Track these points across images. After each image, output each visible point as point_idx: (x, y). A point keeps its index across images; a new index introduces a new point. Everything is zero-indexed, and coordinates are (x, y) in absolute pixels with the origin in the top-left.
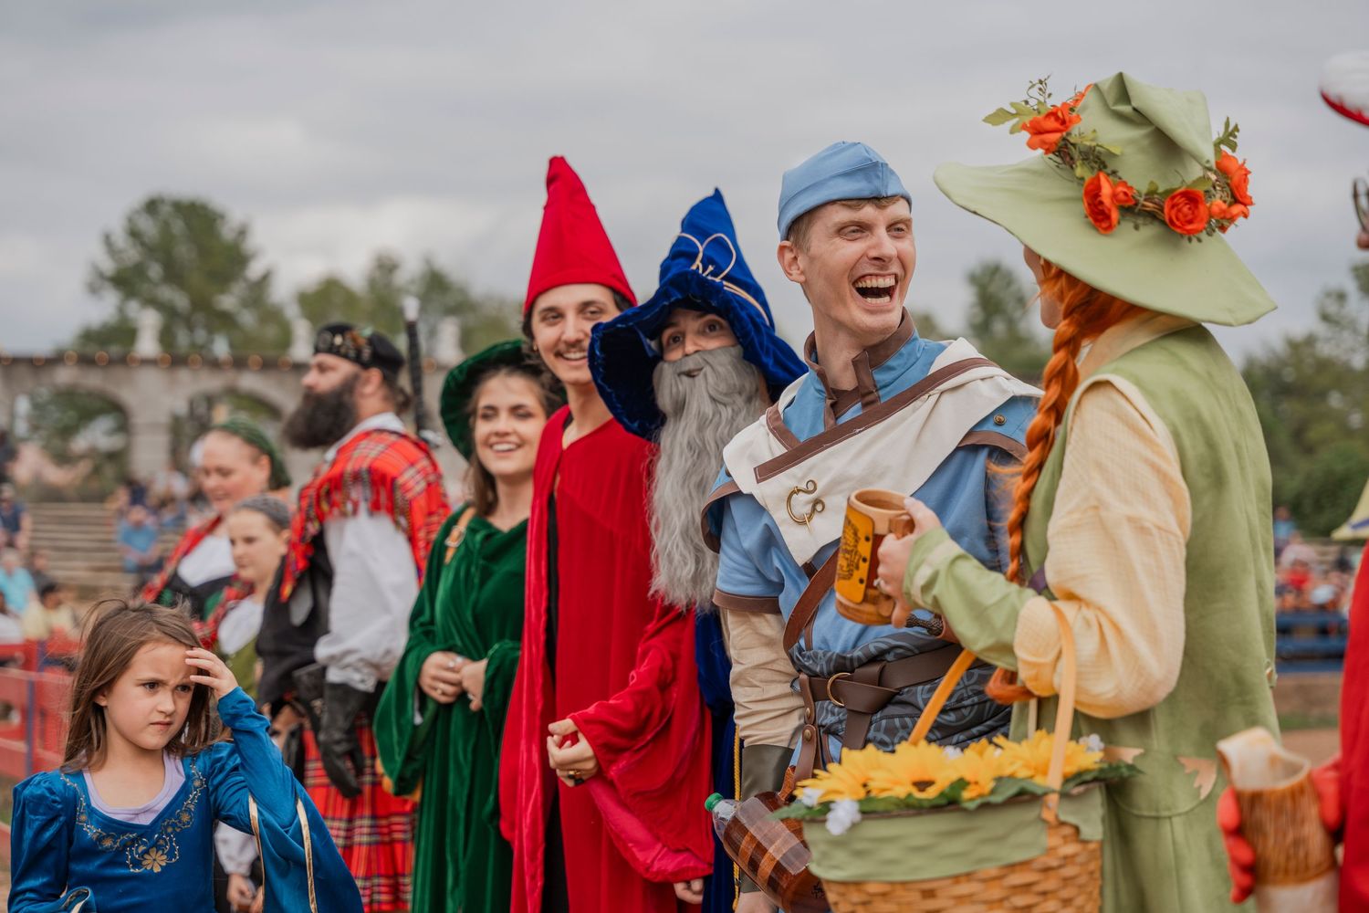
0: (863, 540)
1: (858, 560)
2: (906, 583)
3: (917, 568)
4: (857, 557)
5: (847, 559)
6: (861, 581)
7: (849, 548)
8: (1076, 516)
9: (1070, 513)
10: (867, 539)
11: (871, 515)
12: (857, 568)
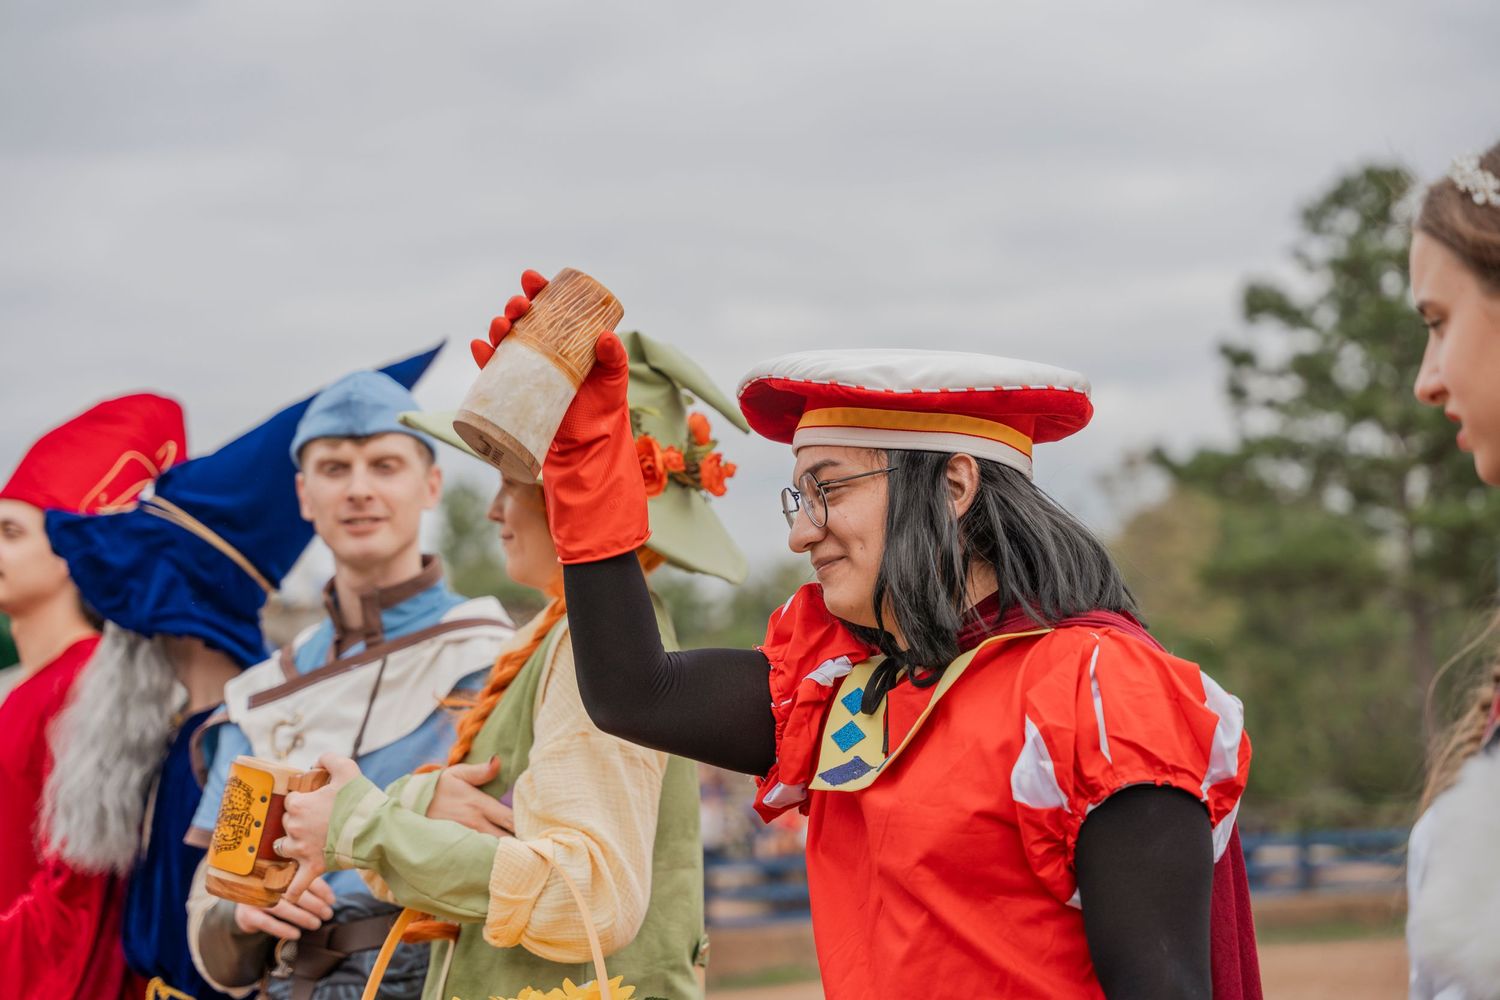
0: (258, 800)
1: (250, 825)
2: (330, 839)
3: (344, 820)
4: (248, 822)
5: (233, 826)
6: (251, 849)
7: (236, 812)
8: (563, 741)
9: (557, 739)
10: (263, 800)
11: (271, 772)
12: (248, 834)
